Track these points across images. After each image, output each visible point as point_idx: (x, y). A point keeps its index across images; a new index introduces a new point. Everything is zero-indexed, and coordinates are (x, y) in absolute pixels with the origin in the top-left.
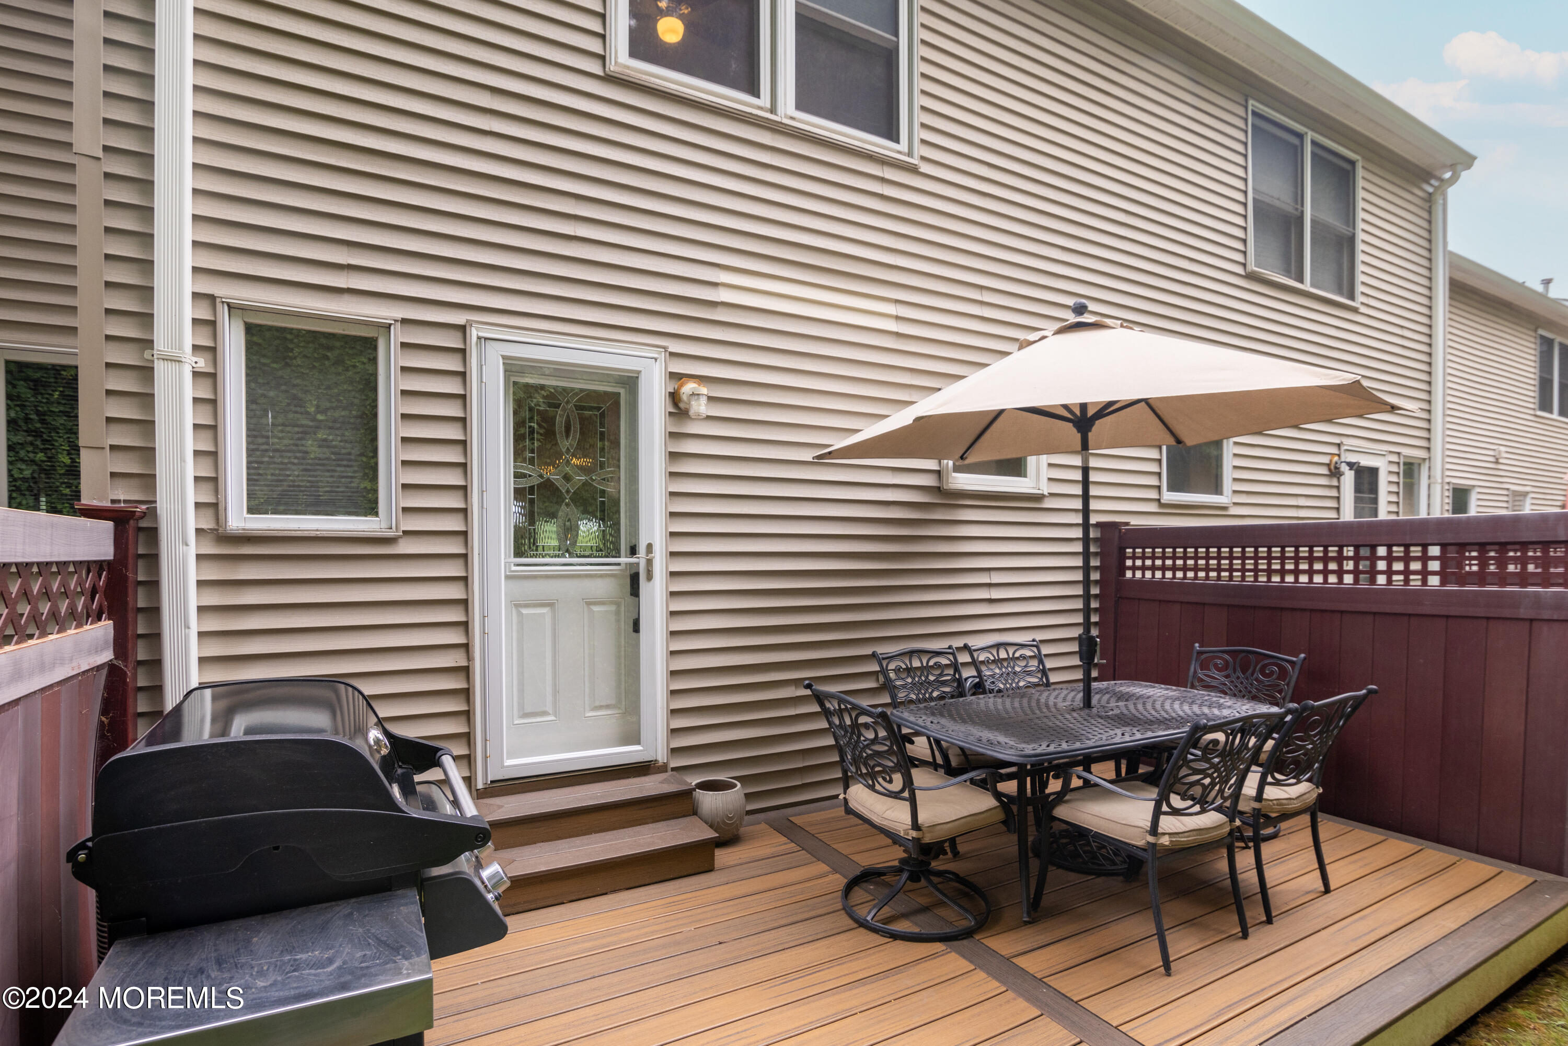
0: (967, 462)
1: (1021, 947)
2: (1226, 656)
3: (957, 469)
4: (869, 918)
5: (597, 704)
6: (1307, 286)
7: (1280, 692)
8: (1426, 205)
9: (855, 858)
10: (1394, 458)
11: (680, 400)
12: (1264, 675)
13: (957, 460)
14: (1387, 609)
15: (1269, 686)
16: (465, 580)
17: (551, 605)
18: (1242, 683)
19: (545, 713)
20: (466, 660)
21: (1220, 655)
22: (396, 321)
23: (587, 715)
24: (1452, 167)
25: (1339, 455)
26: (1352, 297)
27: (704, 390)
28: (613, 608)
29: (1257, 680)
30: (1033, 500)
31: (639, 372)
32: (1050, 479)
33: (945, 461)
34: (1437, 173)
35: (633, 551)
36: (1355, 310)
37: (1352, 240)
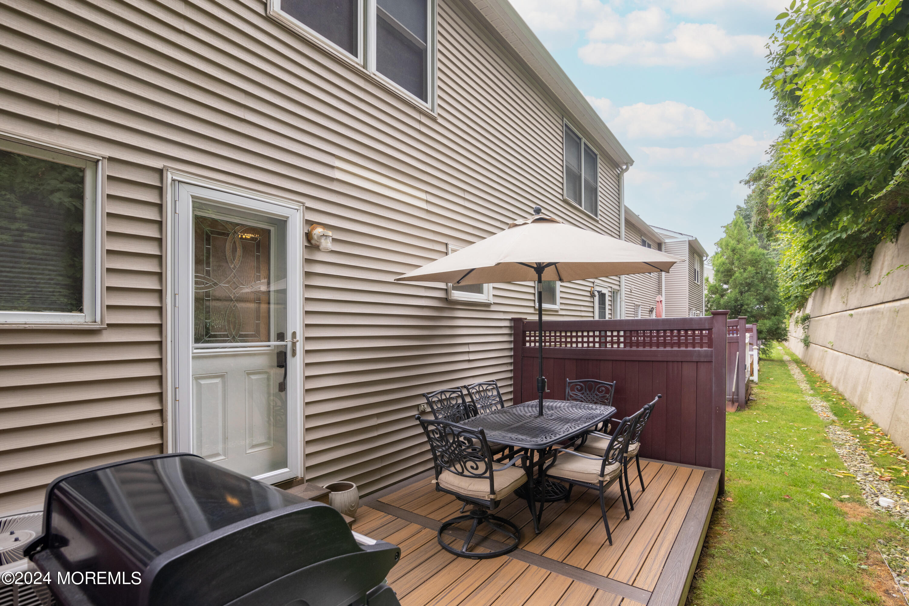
0: (460, 285)
1: (543, 548)
2: (581, 384)
3: (454, 288)
4: (464, 550)
5: (254, 443)
6: (582, 209)
7: (607, 399)
8: (618, 179)
9: (431, 516)
10: (610, 289)
11: (312, 238)
12: (600, 392)
13: (455, 284)
14: (644, 359)
15: (601, 397)
16: (160, 361)
17: (222, 376)
18: (589, 396)
19: (217, 455)
20: (160, 422)
21: (579, 383)
22: (103, 157)
23: (248, 452)
24: (626, 164)
25: (593, 287)
26: (597, 216)
27: (330, 233)
28: (265, 376)
29: (596, 395)
30: (485, 306)
31: (288, 217)
32: (493, 295)
33: (450, 284)
34: (621, 165)
35: (281, 337)
36: (597, 222)
37: (596, 189)
